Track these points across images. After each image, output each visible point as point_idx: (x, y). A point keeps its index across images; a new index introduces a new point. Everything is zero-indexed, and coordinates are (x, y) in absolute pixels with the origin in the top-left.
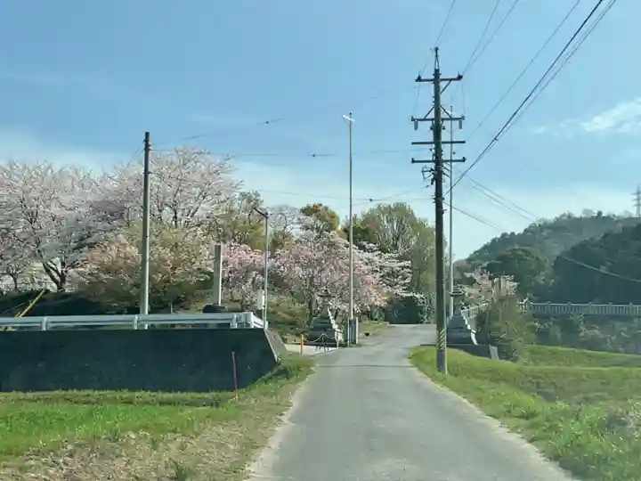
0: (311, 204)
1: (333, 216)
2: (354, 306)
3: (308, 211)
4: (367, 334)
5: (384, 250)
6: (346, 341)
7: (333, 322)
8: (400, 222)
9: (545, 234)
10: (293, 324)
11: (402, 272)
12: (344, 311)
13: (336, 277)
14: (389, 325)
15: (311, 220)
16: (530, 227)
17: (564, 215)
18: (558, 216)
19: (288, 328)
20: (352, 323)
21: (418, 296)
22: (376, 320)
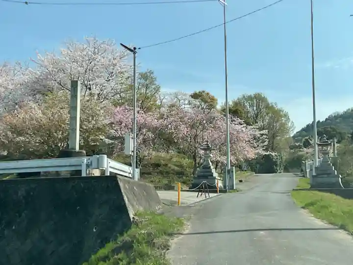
0: (197, 92)
1: (213, 99)
2: (231, 158)
3: (195, 96)
4: (241, 181)
5: (248, 124)
6: (225, 187)
7: (213, 171)
8: (258, 106)
9: (338, 121)
10: (180, 174)
11: (261, 138)
12: (222, 163)
13: (216, 136)
14: (255, 174)
15: (197, 102)
16: (329, 117)
17: (349, 109)
18: (345, 110)
19: (175, 177)
20: (230, 172)
21: (273, 154)
22: (245, 171)
